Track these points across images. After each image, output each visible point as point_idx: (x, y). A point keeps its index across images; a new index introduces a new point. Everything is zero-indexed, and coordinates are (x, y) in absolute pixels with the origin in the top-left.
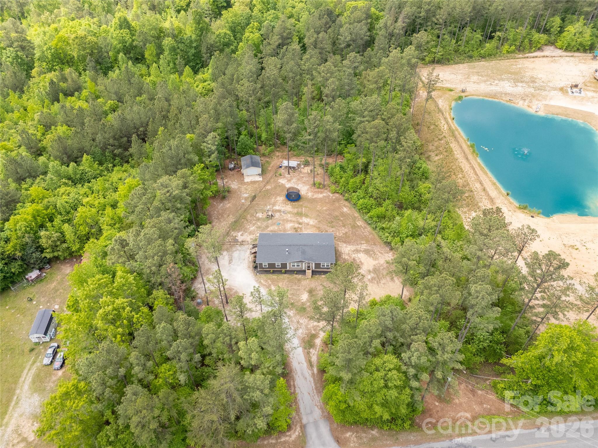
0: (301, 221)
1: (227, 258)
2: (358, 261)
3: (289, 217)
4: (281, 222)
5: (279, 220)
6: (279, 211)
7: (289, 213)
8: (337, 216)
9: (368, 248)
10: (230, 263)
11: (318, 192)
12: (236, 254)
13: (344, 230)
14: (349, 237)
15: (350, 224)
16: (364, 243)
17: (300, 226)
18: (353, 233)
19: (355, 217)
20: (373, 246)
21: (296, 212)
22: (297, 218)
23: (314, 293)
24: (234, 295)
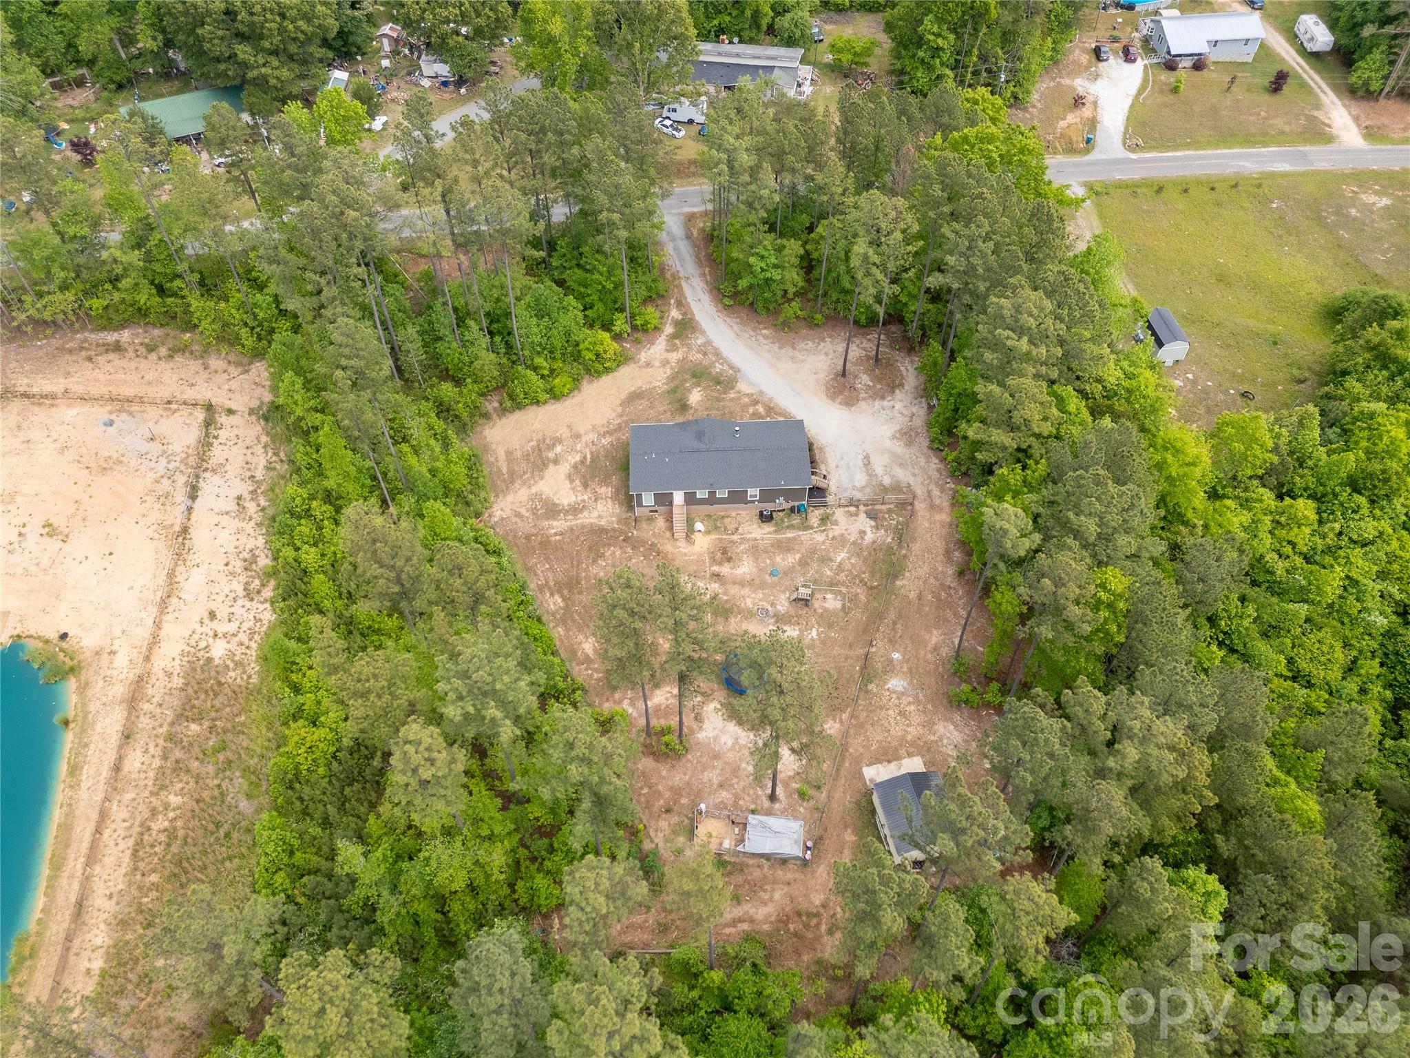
0: (716, 585)
1: (879, 471)
2: (577, 482)
3: (750, 599)
4: (769, 579)
5: (773, 586)
6: (782, 619)
7: (750, 615)
10: (867, 457)
12: (860, 479)
13: (599, 570)
14: (590, 549)
15: (581, 593)
16: (556, 534)
17: (716, 568)
18: (580, 563)
19: (563, 622)
20: (534, 531)
21: (732, 620)
22: (725, 593)
23: (677, 405)
24: (835, 393)
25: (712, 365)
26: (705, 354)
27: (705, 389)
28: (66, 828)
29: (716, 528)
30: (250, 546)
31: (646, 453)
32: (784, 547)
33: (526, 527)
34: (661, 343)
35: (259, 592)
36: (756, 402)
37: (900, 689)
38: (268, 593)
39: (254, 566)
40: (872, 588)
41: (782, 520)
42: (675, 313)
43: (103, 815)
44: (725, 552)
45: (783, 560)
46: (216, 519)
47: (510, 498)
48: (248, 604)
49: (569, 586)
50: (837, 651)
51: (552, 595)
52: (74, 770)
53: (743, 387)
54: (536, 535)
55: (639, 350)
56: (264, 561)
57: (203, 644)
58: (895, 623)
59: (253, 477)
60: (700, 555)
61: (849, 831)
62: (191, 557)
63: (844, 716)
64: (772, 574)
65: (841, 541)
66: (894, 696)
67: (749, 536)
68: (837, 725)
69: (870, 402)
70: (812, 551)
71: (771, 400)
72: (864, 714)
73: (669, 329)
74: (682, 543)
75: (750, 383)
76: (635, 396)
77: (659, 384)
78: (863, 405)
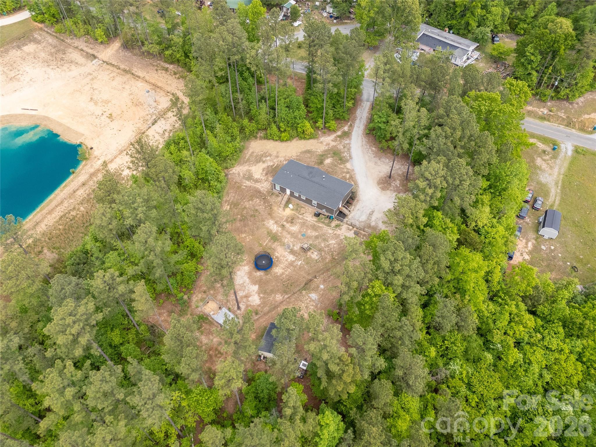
0: (280, 229)
1: (373, 218)
2: (265, 172)
3: (288, 239)
4: (300, 236)
5: (299, 239)
6: (292, 252)
7: (283, 244)
10: (373, 212)
12: (364, 218)
13: (248, 204)
14: (251, 196)
15: (236, 209)
16: (245, 186)
17: (285, 223)
18: (244, 199)
20: (239, 181)
21: (276, 243)
22: (281, 233)
23: (319, 161)
24: (381, 183)
25: (343, 152)
26: (344, 147)
27: (333, 160)
28: (51, 201)
29: (297, 210)
31: (286, 170)
32: (314, 228)
33: (237, 179)
34: (333, 136)
36: (348, 173)
37: (314, 299)
40: (334, 259)
41: (322, 219)
42: (346, 128)
43: (62, 202)
44: (293, 219)
45: (311, 232)
47: (241, 168)
49: (235, 205)
50: (303, 273)
51: (228, 205)
52: (66, 186)
53: (348, 165)
54: (238, 183)
55: (323, 136)
57: (122, 169)
58: (331, 275)
59: (174, 126)
60: (284, 216)
61: (255, 334)
63: (286, 296)
64: (303, 235)
65: (337, 236)
66: (309, 299)
67: (305, 218)
68: (281, 298)
69: (392, 192)
70: (324, 235)
71: (354, 174)
72: (294, 299)
73: (339, 133)
74: (281, 209)
75: (352, 165)
76: (308, 152)
77: (319, 151)
78: (388, 192)
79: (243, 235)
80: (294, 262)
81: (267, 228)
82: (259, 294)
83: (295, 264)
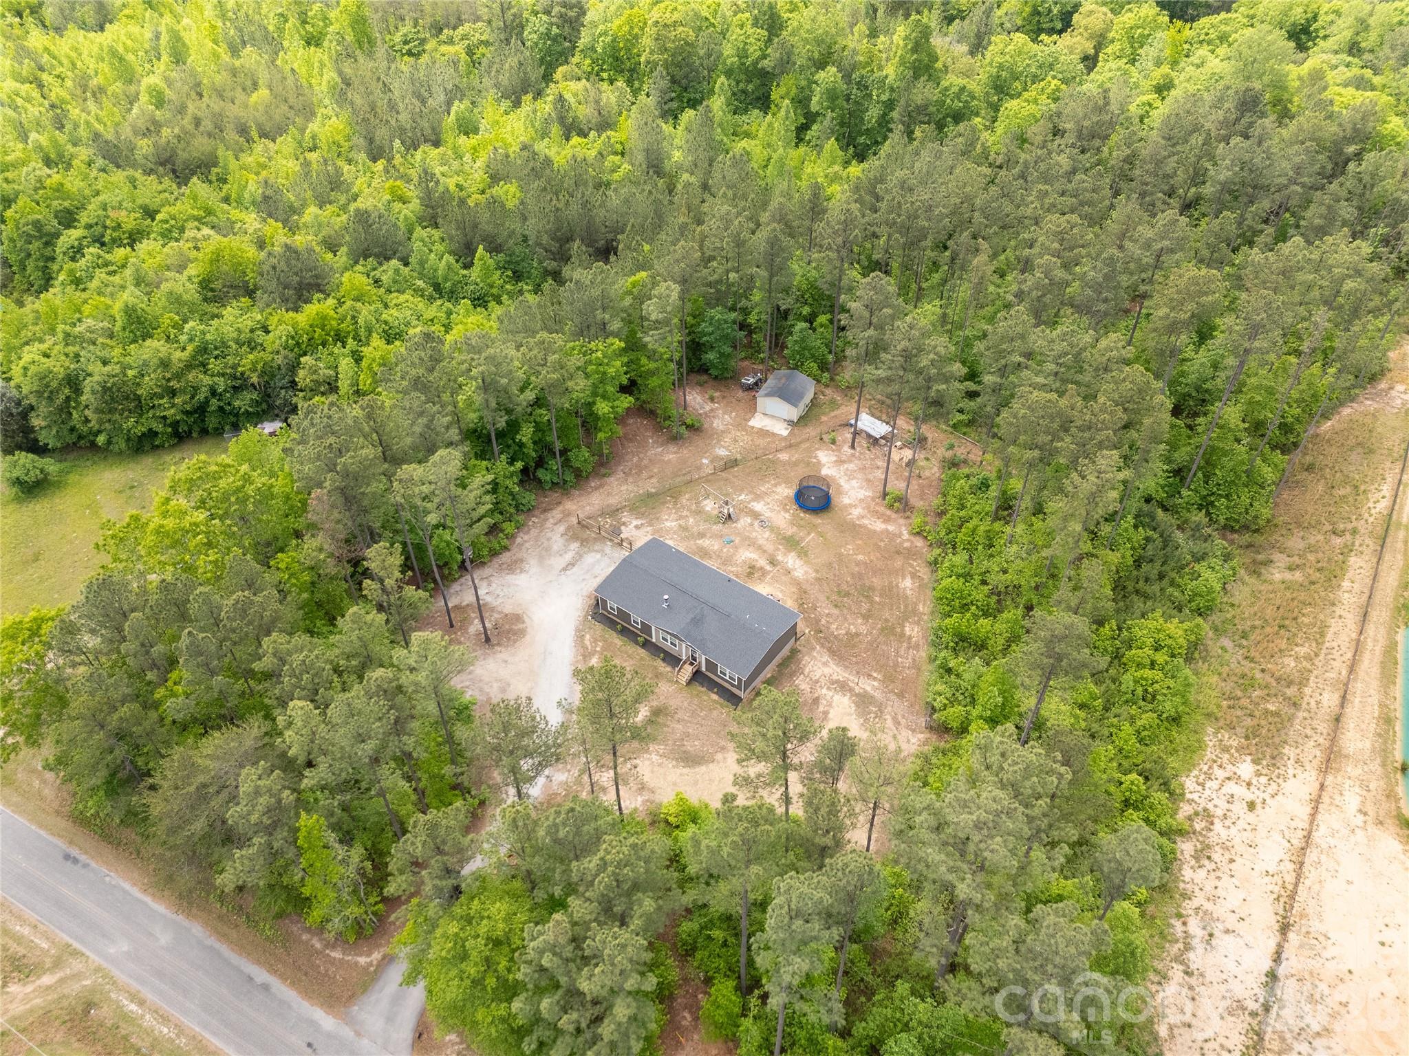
0: (780, 558)
1: (568, 557)
2: (821, 709)
3: (764, 537)
4: (737, 540)
5: (738, 534)
6: (756, 515)
7: (772, 529)
8: (872, 588)
9: (877, 694)
10: (564, 569)
11: (880, 516)
12: (590, 558)
13: (858, 626)
14: (854, 646)
15: (886, 620)
16: (875, 679)
17: (768, 568)
18: (871, 644)
19: (915, 612)
20: (892, 697)
21: (789, 533)
22: (778, 549)
23: (661, 720)
24: (515, 634)
30: (1202, 873)
31: (762, 631)
33: (896, 706)
35: (1197, 814)
37: (723, 449)
38: (1185, 810)
39: (1199, 846)
40: (674, 497)
46: (1239, 927)
48: (1210, 806)
49: (892, 632)
51: (910, 637)
54: (892, 691)
56: (1186, 848)
57: (1263, 780)
58: (685, 474)
59: (1187, 973)
62: (1276, 889)
64: (731, 542)
66: (730, 447)
68: (780, 455)
70: (685, 539)
72: (758, 451)
76: (690, 760)
77: (654, 757)
78: (508, 609)
79: (860, 557)
80: (753, 500)
81: (807, 562)
82: (819, 462)
83: (750, 497)
